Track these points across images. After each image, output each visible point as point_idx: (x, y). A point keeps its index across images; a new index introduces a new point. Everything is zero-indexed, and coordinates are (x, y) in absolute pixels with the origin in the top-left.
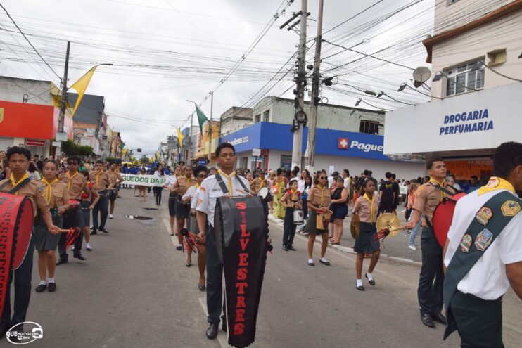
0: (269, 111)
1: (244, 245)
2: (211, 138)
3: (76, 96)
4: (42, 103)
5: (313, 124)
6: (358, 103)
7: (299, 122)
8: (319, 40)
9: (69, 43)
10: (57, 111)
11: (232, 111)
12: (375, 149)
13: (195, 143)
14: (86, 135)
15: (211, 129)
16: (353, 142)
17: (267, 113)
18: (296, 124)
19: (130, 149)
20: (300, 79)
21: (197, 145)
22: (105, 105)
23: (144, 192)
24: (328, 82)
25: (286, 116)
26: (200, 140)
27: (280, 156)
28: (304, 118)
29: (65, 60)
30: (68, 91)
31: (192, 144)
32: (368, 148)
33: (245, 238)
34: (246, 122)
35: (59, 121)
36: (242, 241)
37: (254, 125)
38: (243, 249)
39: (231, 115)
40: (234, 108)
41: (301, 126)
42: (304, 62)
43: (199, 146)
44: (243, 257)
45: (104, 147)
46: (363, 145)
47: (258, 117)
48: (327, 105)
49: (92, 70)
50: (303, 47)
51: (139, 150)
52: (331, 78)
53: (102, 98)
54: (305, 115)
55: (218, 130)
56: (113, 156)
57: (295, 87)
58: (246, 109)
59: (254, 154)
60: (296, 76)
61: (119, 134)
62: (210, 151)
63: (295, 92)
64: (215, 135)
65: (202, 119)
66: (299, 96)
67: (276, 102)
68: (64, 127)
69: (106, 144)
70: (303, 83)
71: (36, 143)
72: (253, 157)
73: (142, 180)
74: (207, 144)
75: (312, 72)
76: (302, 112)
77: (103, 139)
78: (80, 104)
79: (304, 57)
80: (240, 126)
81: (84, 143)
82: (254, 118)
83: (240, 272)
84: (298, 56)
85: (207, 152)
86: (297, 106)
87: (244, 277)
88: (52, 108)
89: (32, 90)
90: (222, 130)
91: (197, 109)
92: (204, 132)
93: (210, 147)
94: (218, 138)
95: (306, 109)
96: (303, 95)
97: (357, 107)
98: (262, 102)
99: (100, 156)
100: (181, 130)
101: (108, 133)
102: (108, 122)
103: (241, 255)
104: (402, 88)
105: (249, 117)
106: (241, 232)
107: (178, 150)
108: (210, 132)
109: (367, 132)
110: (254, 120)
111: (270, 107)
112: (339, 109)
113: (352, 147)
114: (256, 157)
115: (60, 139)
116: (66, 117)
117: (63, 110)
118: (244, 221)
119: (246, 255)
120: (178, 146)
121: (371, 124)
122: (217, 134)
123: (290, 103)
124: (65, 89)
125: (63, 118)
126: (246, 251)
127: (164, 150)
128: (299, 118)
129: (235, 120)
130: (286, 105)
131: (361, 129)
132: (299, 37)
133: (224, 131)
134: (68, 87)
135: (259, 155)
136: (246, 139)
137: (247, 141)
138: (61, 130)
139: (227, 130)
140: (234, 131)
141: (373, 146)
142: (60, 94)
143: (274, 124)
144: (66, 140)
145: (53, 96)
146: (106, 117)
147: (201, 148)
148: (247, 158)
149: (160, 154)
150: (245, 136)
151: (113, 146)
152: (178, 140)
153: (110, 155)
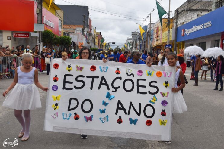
2: (169, 28)
11: (187, 4)
13: (153, 35)
14: (75, 32)
15: (169, 21)
21: (155, 36)
26: (157, 32)
31: (151, 35)
35: (38, 14)
39: (186, 9)
40: (189, 2)
43: (158, 36)
45: (90, 41)
51: (114, 43)
61: (100, 33)
62: (169, 39)
64: (172, 25)
65: (162, 13)
68: (45, 20)
69: (91, 39)
71: (20, 35)
77: (89, 36)
85: (164, 41)
90: (178, 20)
92: (163, 24)
93: (168, 36)
94: (175, 28)
101: (93, 32)
107: (140, 42)
117: (41, 3)
120: (140, 39)
122: (175, 25)
125: (41, 11)
129: (190, 14)
133: (181, 21)
136: (208, 24)
137: (210, 25)
138: (40, 22)
139: (183, 21)
144: (43, 30)
146: (90, 21)
147: (158, 38)
148: (205, 43)
149: (128, 45)
150: (207, 22)
151: (97, 40)
152: (140, 34)
153: (94, 47)
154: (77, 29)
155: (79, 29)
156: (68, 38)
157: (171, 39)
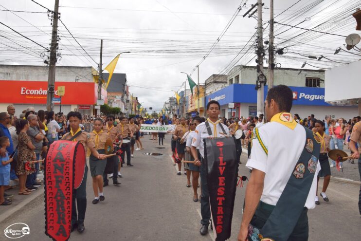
0: (239, 75)
1: (222, 170)
2: (199, 97)
3: (108, 74)
4: (87, 81)
5: (271, 83)
6: (303, 66)
7: (261, 82)
8: (272, 22)
9: (102, 41)
10: (96, 85)
11: (213, 78)
12: (318, 98)
13: (188, 101)
14: (115, 100)
15: (198, 91)
16: (301, 94)
17: (237, 77)
18: (259, 84)
19: (145, 108)
20: (260, 52)
21: (190, 102)
22: (127, 79)
23: (156, 136)
24: (280, 52)
25: (251, 79)
26: (192, 99)
27: (248, 107)
28: (264, 79)
29: (100, 52)
30: (103, 72)
31: (186, 102)
32: (313, 97)
33: (222, 166)
34: (223, 84)
35: (98, 92)
36: (220, 168)
37: (228, 87)
38: (221, 174)
39: (212, 81)
40: (214, 75)
41: (263, 85)
42: (262, 39)
43: (191, 103)
44: (221, 180)
45: (127, 108)
46: (309, 95)
47: (231, 80)
48: (280, 68)
49: (118, 57)
50: (260, 29)
51: (151, 108)
52: (283, 49)
53: (124, 75)
54: (265, 77)
55: (203, 91)
56: (134, 113)
57: (257, 57)
58: (222, 75)
59: (230, 107)
60: (257, 49)
61: (137, 98)
62: (199, 106)
63: (257, 61)
64: (201, 95)
65: (192, 84)
66: (260, 64)
67: (243, 69)
68: (101, 95)
69: (129, 105)
70: (262, 54)
71: (84, 107)
72: (229, 108)
73: (154, 128)
74: (196, 101)
75: (268, 46)
76: (262, 75)
77: (127, 102)
78: (111, 80)
79: (262, 36)
80: (219, 87)
81: (115, 105)
82: (228, 81)
83: (219, 190)
84: (257, 35)
85: (196, 107)
86: (259, 71)
87: (222, 193)
88: (93, 84)
89: (80, 73)
90: (206, 91)
91: (189, 78)
92: (194, 94)
93: (199, 104)
94: (204, 97)
95: (265, 72)
96: (263, 62)
97: (303, 68)
98: (233, 70)
99: (125, 114)
100: (178, 93)
101: (130, 98)
102: (129, 91)
103: (220, 178)
104: (337, 52)
105: (225, 81)
106: (219, 162)
107: (177, 107)
108: (198, 93)
109: (311, 86)
110: (228, 83)
111: (239, 73)
112: (289, 71)
113: (300, 97)
114: (231, 109)
115: (99, 104)
116: (102, 89)
117: (100, 85)
118: (222, 155)
119: (224, 178)
120: (177, 104)
121: (314, 80)
122: (203, 94)
123: (253, 69)
124: (101, 71)
125: (101, 90)
126: (223, 175)
127: (167, 107)
128: (261, 79)
129: (215, 84)
130: (251, 71)
131: (307, 84)
132: (257, 22)
133: (208, 92)
134: (103, 69)
135: (233, 107)
136: (223, 97)
137: (224, 98)
138: (99, 98)
139: (210, 91)
140: (214, 91)
141: (316, 96)
142: (98, 74)
143: (242, 84)
144: (103, 104)
145: (94, 76)
146: (128, 87)
147: (192, 105)
148: (225, 110)
149: (165, 110)
150: (223, 94)
151: (134, 106)
152: (177, 100)
153: (132, 113)
154: (117, 97)
155: (119, 97)
156: (119, 108)
157: (201, 106)
